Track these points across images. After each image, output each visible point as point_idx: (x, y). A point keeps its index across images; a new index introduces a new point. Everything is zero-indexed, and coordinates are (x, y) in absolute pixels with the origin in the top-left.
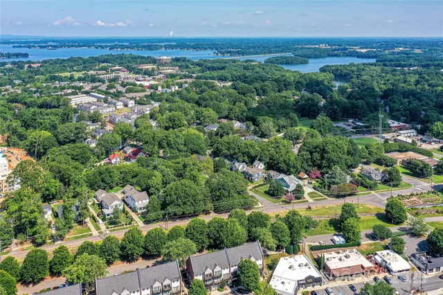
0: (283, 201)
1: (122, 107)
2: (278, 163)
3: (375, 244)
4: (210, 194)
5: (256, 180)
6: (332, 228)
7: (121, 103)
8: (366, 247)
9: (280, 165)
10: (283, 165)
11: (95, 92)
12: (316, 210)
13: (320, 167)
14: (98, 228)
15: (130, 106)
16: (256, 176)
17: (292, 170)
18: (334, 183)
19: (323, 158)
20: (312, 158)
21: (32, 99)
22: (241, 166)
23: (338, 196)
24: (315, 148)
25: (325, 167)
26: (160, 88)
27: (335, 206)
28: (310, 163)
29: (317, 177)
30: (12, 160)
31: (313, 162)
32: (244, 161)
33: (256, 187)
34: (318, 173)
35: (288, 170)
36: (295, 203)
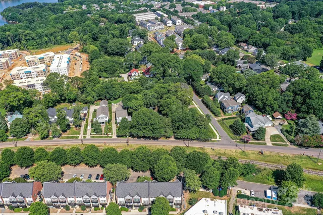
0: (241, 140)
1: (171, 25)
2: (256, 100)
3: (309, 210)
4: (170, 124)
5: (230, 112)
6: (273, 180)
7: (171, 22)
8: (297, 210)
9: (257, 102)
10: (259, 103)
11: (160, 10)
12: (268, 156)
13: (298, 110)
14: (85, 133)
15: (177, 24)
16: (230, 108)
17: (267, 108)
18: (302, 132)
19: (304, 103)
20: (293, 100)
21: (112, 16)
22: (222, 96)
23: (301, 146)
24: (301, 91)
25: (303, 112)
26: (211, 8)
27: (291, 156)
28: (290, 104)
29: (292, 119)
30: (77, 64)
31: (294, 103)
32: (228, 91)
33: (225, 119)
34: (294, 116)
35: (264, 108)
36: (252, 143)
